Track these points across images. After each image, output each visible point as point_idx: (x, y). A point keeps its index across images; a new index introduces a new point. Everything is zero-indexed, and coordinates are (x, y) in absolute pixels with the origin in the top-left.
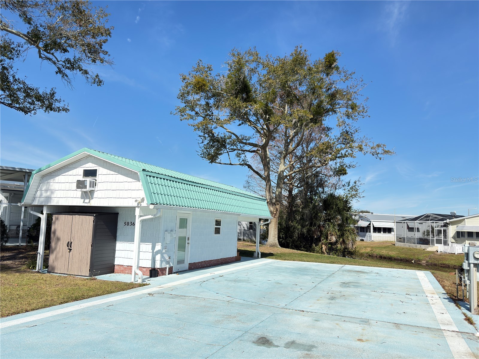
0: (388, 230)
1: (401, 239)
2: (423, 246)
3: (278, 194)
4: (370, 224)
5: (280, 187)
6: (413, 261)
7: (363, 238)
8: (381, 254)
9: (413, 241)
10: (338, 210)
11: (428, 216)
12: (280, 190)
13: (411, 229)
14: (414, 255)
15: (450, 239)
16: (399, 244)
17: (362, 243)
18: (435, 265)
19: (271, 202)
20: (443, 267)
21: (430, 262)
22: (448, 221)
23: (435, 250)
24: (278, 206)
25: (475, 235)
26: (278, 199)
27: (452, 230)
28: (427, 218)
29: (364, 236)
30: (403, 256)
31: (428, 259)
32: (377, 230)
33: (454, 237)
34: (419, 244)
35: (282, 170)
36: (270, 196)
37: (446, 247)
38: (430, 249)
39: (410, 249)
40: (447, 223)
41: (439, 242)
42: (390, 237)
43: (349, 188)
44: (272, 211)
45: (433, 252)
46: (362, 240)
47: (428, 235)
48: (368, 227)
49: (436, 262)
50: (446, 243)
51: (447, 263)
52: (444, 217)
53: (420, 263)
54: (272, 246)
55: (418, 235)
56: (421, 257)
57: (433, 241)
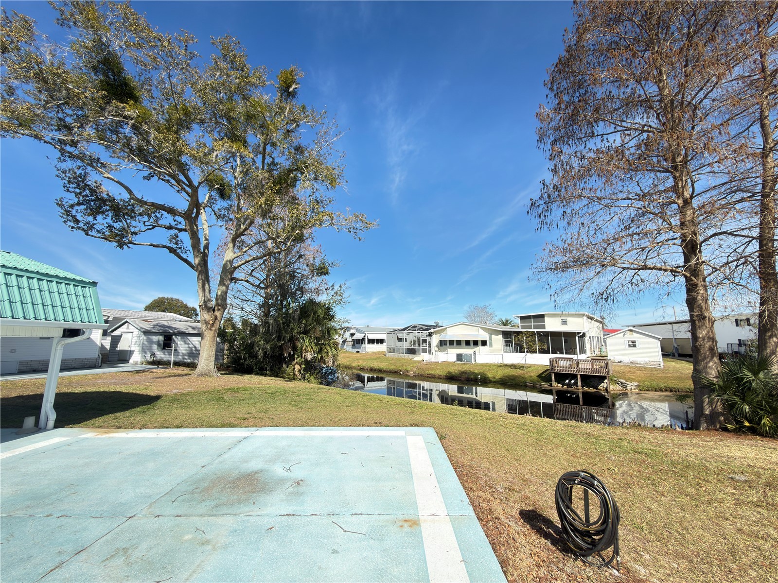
0: (381, 341)
1: (391, 350)
2: (411, 356)
3: (221, 295)
4: (365, 336)
5: (224, 285)
6: (401, 373)
7: (359, 350)
8: (372, 366)
9: (401, 351)
10: (317, 319)
11: (415, 327)
12: (224, 288)
13: (400, 340)
14: (402, 366)
15: (434, 348)
16: (389, 355)
17: (358, 355)
18: (422, 375)
19: (206, 306)
20: (430, 377)
21: (417, 372)
22: (432, 330)
23: (421, 359)
24: (219, 312)
25: (472, 344)
26: (220, 302)
27: (435, 340)
28: (414, 328)
29: (360, 348)
30: (392, 367)
31: (415, 369)
32: (371, 341)
33: (437, 346)
34: (407, 353)
35: (228, 259)
36: (204, 296)
37: (431, 356)
38: (417, 358)
39: (399, 360)
40: (432, 333)
41: (424, 351)
42: (382, 348)
43: (333, 293)
44: (207, 320)
45: (419, 362)
46: (358, 352)
47: (414, 344)
48: (363, 339)
49: (423, 373)
50: (430, 352)
51: (433, 372)
52: (428, 327)
53: (408, 374)
54: (202, 375)
55: (406, 345)
56: (409, 368)
57: (419, 350)
